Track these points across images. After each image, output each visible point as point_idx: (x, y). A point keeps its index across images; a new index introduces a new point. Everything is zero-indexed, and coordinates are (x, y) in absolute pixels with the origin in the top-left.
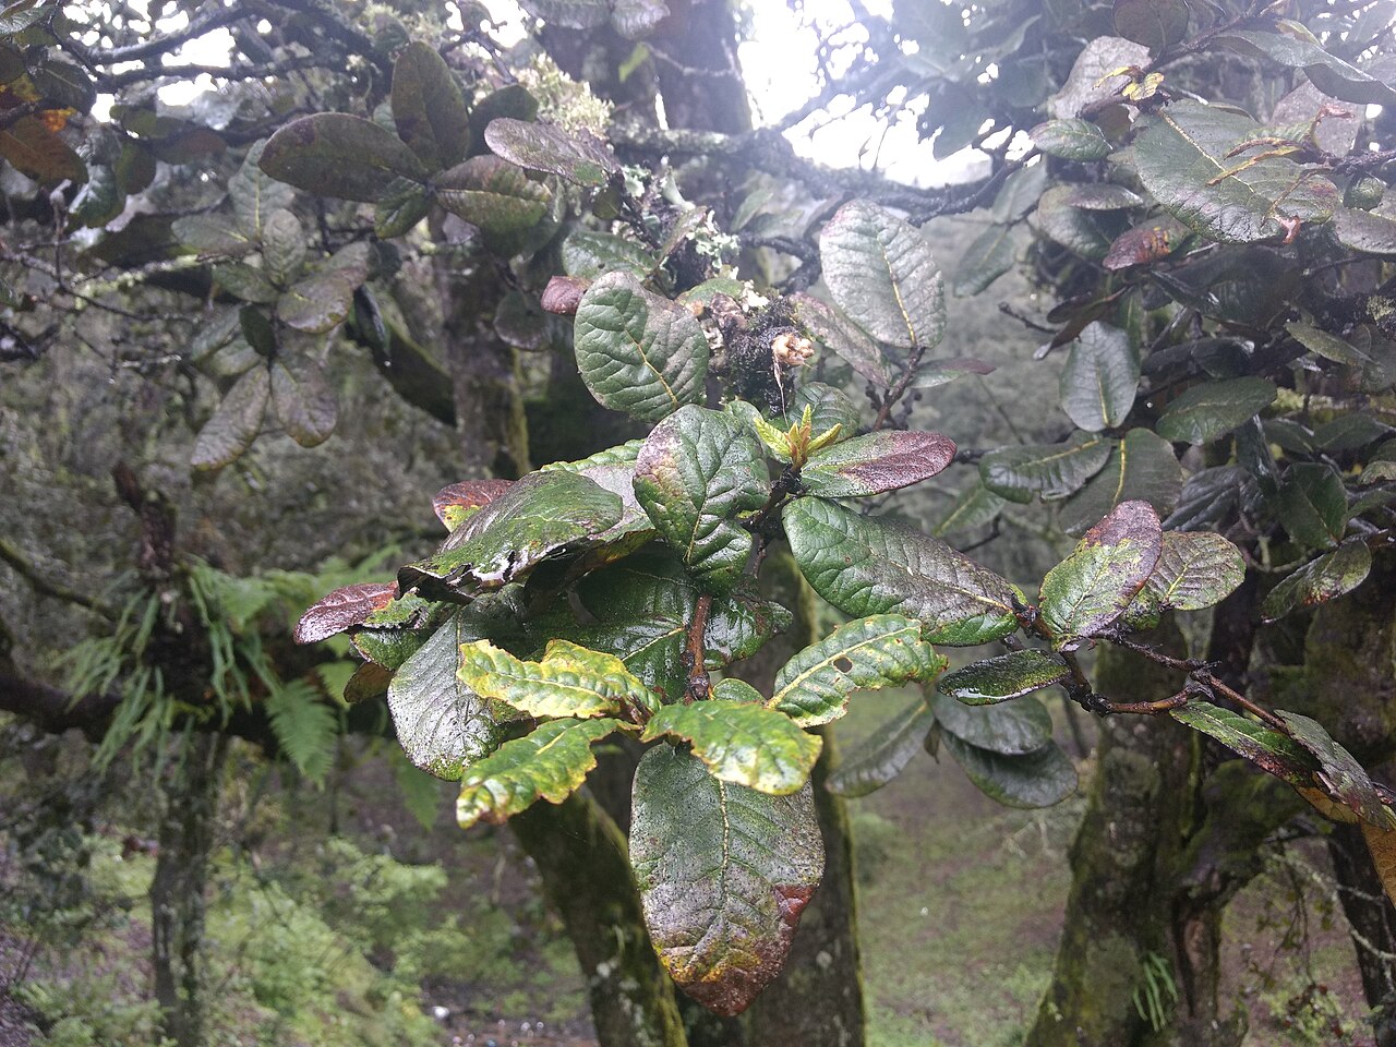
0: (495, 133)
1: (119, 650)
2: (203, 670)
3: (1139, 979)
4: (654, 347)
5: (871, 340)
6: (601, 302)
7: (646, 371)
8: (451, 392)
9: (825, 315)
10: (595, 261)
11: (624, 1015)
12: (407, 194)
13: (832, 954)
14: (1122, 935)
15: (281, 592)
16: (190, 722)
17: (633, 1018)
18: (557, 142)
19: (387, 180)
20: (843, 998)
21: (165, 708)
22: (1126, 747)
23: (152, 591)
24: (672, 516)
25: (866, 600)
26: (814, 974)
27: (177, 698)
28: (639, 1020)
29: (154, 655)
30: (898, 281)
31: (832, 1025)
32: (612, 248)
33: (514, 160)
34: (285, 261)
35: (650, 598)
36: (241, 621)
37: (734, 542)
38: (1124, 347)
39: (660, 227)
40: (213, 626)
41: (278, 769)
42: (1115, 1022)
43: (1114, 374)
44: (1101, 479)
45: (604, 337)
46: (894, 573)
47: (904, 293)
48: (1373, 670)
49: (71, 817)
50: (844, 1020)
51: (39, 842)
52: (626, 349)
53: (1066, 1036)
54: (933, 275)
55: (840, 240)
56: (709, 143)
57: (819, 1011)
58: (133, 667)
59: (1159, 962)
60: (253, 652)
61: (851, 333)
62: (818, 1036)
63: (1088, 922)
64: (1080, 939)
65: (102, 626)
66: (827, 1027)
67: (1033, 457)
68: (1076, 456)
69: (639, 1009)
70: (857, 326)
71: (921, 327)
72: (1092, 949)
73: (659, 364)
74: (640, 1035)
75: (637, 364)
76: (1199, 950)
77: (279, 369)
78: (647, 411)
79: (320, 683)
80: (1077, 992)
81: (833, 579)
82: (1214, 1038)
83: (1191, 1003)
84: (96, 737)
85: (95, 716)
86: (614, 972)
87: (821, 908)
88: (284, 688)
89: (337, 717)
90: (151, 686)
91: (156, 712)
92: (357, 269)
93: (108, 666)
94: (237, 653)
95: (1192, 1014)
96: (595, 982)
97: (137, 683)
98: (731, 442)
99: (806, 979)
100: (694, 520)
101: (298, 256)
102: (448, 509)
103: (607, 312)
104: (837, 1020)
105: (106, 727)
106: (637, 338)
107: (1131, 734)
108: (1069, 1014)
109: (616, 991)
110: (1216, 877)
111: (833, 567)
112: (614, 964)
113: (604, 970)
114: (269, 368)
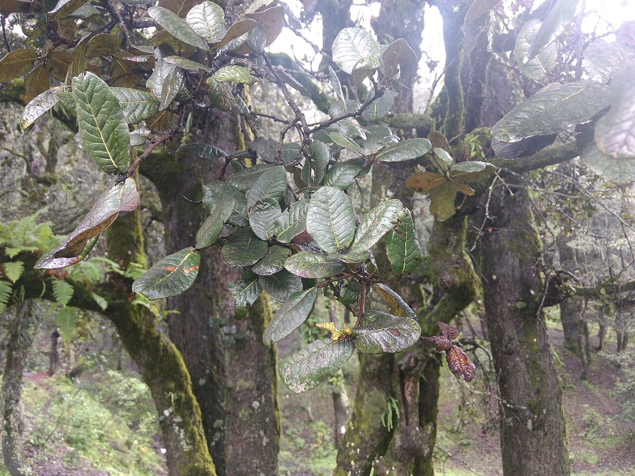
3: (385, 409)
11: (176, 434)
13: (260, 402)
14: (378, 389)
17: (179, 435)
20: (266, 423)
22: (377, 301)
26: (250, 411)
28: (182, 436)
31: (259, 435)
42: (375, 429)
48: (454, 255)
50: (265, 433)
53: (355, 436)
57: (253, 429)
59: (394, 401)
62: (252, 440)
63: (365, 384)
64: (361, 392)
66: (256, 436)
69: (182, 431)
72: (366, 396)
74: (182, 443)
76: (411, 395)
79: (3, 270)
80: (360, 416)
82: (417, 434)
83: (407, 419)
86: (171, 414)
87: (255, 381)
95: (407, 424)
96: (162, 418)
99: (246, 413)
104: (262, 433)
108: (356, 426)
109: (172, 423)
110: (412, 360)
112: (171, 410)
113: (167, 413)
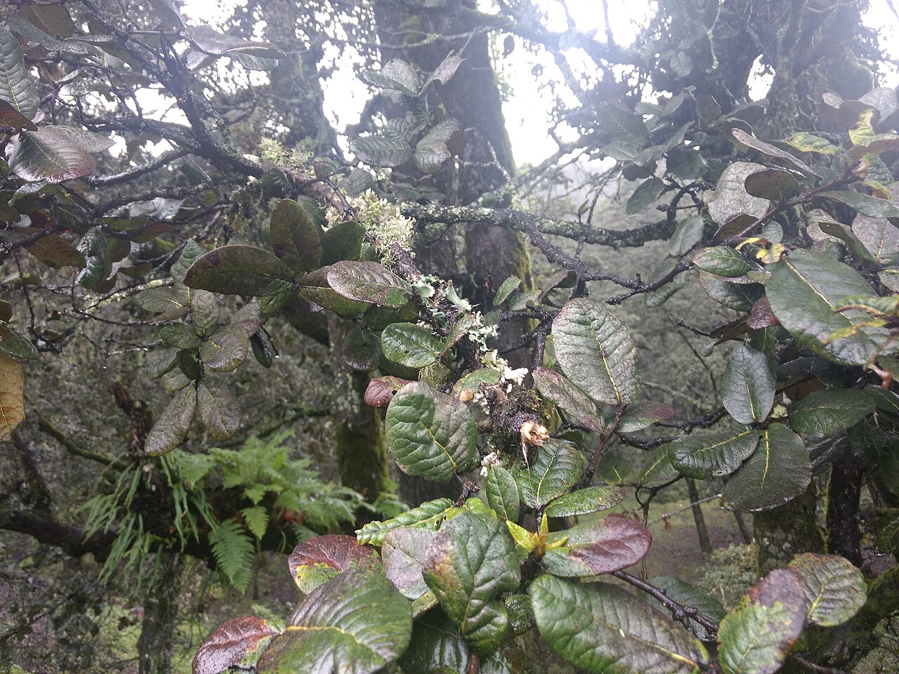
0: (334, 276)
1: (116, 503)
2: (169, 515)
4: (440, 431)
5: (591, 399)
6: (403, 404)
7: (435, 446)
8: (326, 325)
9: (557, 383)
10: (403, 347)
12: (281, 290)
15: (218, 462)
16: (161, 547)
18: (375, 276)
19: (268, 282)
21: (145, 540)
22: (777, 558)
23: (137, 465)
24: (450, 600)
25: (591, 659)
27: (152, 533)
29: (138, 506)
30: (607, 356)
32: (414, 337)
33: (346, 295)
34: (205, 321)
35: (437, 650)
36: (193, 484)
37: (496, 620)
38: (764, 364)
39: (445, 319)
40: (175, 487)
41: (216, 575)
43: (758, 383)
44: (753, 461)
45: (406, 427)
46: (611, 635)
47: (611, 364)
49: (86, 605)
51: (66, 625)
52: (421, 434)
54: (630, 351)
55: (565, 328)
56: (480, 215)
58: (125, 513)
60: (200, 503)
61: (576, 394)
65: (106, 486)
67: (705, 445)
68: (735, 443)
70: (580, 389)
71: (625, 390)
73: (444, 442)
75: (428, 443)
77: (202, 388)
78: (435, 474)
79: (243, 520)
81: (567, 642)
84: (101, 559)
85: (102, 545)
88: (220, 525)
89: (254, 543)
90: (136, 526)
91: (138, 543)
92: (252, 321)
93: (109, 514)
94: (190, 504)
97: (127, 525)
98: (491, 540)
100: (465, 604)
101: (214, 318)
102: (298, 569)
103: (408, 410)
105: (108, 552)
106: (428, 425)
107: (781, 549)
110: (846, 649)
111: (567, 634)
114: (196, 387)
